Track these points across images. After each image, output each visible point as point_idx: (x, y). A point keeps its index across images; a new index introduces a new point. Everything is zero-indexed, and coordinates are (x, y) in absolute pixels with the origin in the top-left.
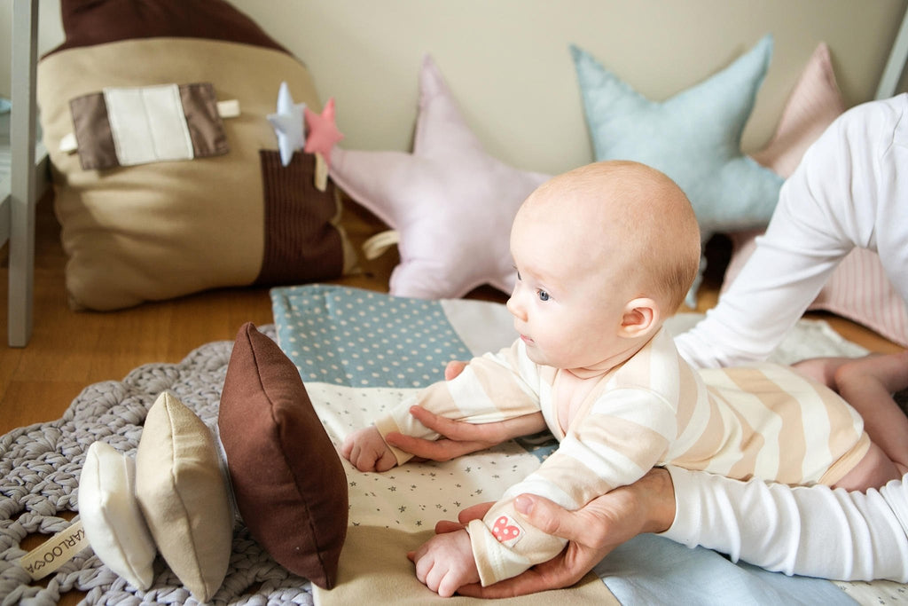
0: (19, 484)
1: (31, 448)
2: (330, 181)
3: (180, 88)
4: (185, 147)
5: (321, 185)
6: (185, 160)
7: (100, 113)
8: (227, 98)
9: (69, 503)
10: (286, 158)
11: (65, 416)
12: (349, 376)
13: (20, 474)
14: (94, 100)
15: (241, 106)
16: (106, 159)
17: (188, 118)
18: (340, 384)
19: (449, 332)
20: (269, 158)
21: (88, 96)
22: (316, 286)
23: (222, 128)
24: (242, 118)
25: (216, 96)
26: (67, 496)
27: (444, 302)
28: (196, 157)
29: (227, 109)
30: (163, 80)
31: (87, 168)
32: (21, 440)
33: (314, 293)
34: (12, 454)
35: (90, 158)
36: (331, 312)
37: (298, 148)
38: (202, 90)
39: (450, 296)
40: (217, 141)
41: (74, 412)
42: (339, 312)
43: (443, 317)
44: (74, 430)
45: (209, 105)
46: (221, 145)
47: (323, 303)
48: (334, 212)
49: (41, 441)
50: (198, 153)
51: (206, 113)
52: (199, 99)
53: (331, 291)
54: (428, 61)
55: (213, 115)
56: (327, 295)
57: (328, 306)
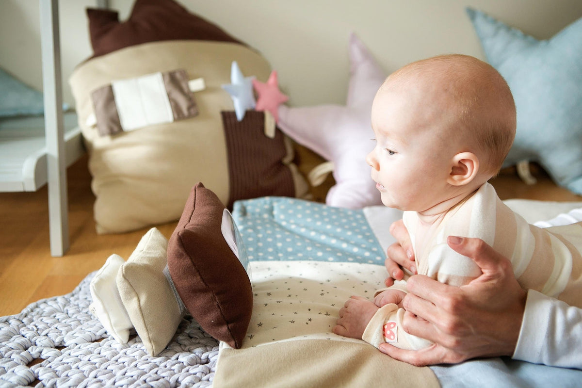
0: (34, 330)
1: (47, 310)
2: (278, 131)
3: (163, 75)
4: (167, 114)
5: (270, 132)
6: (167, 123)
7: (110, 98)
8: (195, 77)
9: (63, 340)
10: (240, 115)
11: (74, 292)
12: (280, 255)
13: (36, 325)
14: (106, 91)
15: (205, 81)
16: (115, 128)
17: (169, 95)
18: (271, 260)
19: (364, 228)
20: (228, 117)
21: (102, 89)
22: (267, 199)
23: (192, 99)
24: (207, 90)
25: (188, 77)
26: (62, 336)
27: (366, 211)
28: (175, 120)
29: (196, 85)
30: (151, 72)
31: (102, 135)
32: (42, 306)
33: (265, 203)
34: (33, 314)
35: (105, 128)
36: (276, 216)
37: (249, 108)
38: (178, 76)
40: (189, 108)
41: (80, 289)
42: (283, 216)
44: (78, 299)
45: (184, 85)
46: (192, 111)
47: (271, 211)
48: (285, 155)
49: (55, 306)
50: (176, 116)
51: (181, 90)
52: (175, 81)
54: (354, 38)
55: (186, 90)
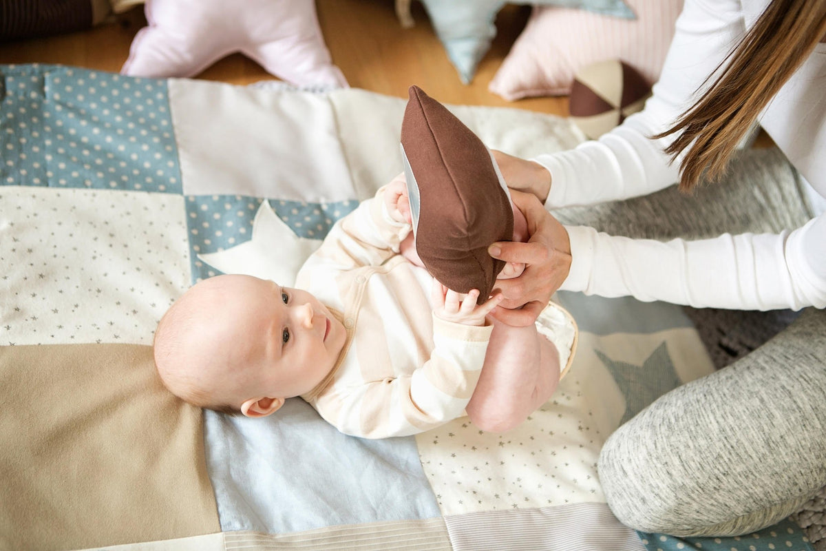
12: (49, 174)
22: (36, 66)
27: (171, 82)
33: (33, 73)
36: (48, 96)
39: (178, 74)
42: (57, 97)
43: (167, 100)
47: (41, 85)
53: (50, 71)
56: (47, 76)
57: (47, 89)
